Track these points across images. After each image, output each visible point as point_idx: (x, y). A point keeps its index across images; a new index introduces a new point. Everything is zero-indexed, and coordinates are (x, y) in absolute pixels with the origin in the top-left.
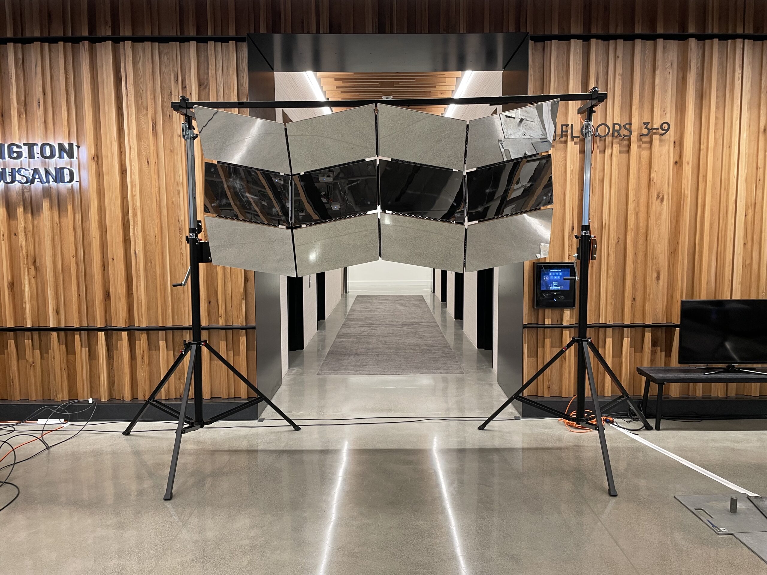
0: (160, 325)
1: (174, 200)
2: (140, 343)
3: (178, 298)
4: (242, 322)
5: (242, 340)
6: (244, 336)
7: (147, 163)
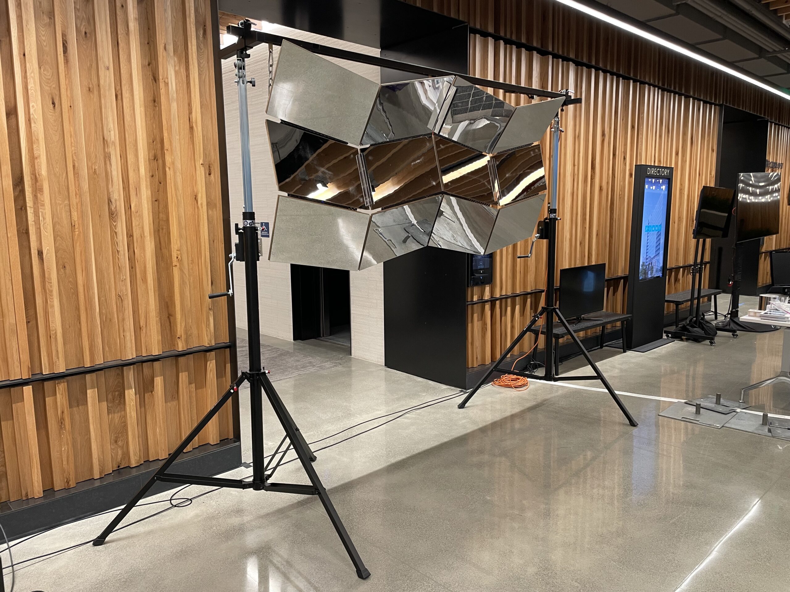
0: (88, 364)
1: (96, 167)
2: (56, 399)
3: (108, 320)
4: (211, 341)
5: (211, 365)
6: (213, 360)
7: (52, 106)
